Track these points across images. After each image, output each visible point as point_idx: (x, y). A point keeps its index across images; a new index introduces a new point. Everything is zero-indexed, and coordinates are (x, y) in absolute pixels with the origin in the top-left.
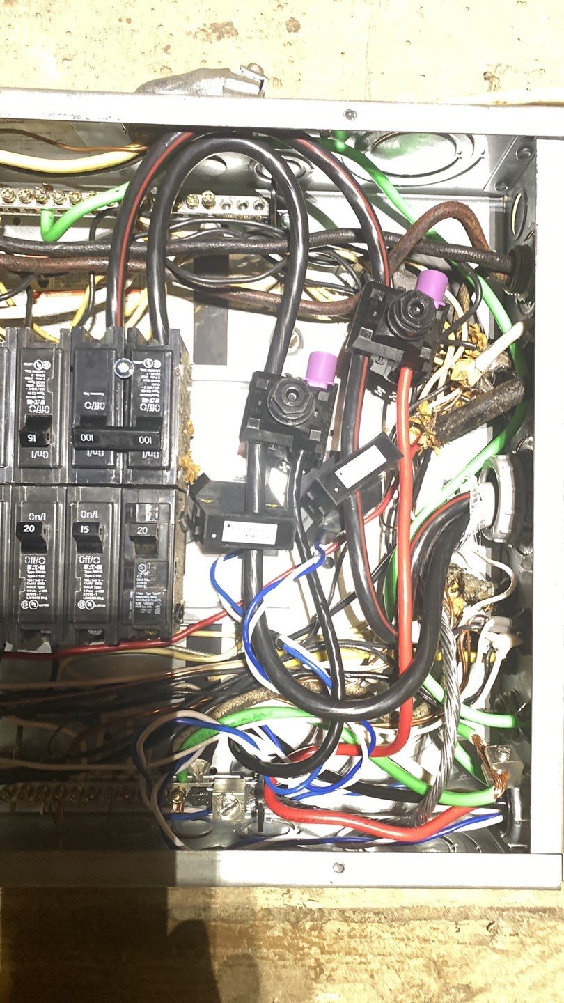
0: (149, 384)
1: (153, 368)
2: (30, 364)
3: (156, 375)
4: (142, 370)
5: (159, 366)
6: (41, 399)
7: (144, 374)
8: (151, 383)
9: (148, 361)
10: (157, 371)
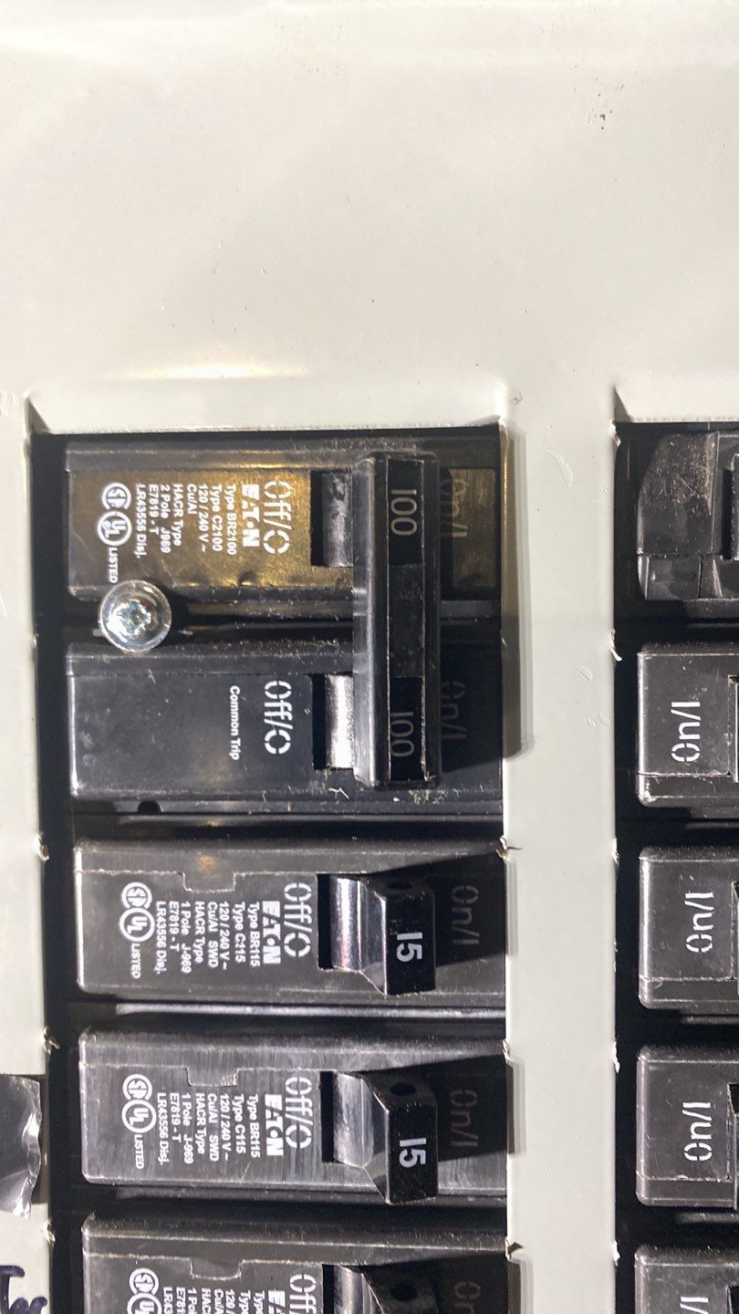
0: (191, 521)
1: (130, 514)
2: (136, 954)
3: (158, 498)
4: (140, 551)
5: (123, 490)
6: (261, 914)
7: (154, 541)
8: (187, 517)
9: (104, 527)
10: (141, 495)
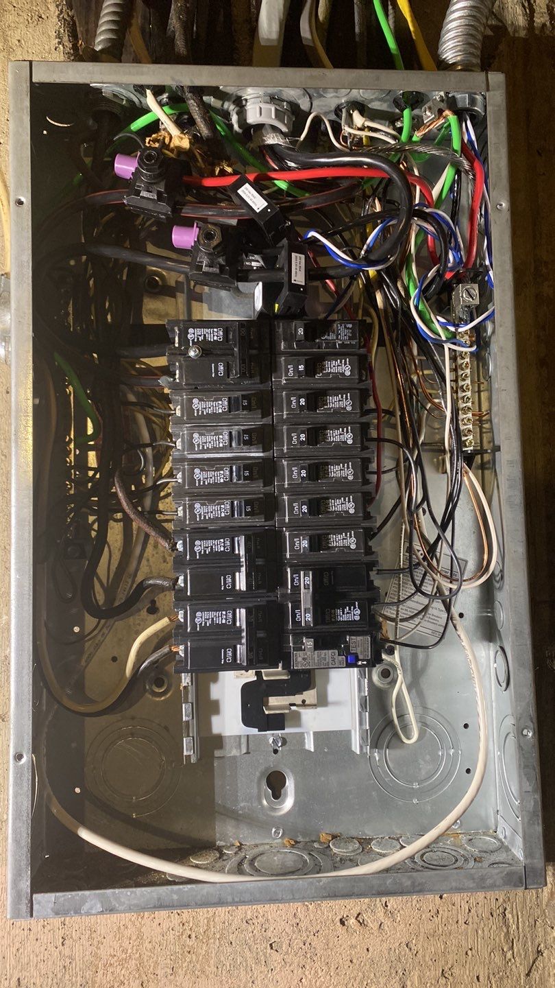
0: (205, 335)
1: (194, 334)
2: (196, 411)
3: (199, 331)
4: (196, 340)
7: (198, 339)
10: (196, 331)
